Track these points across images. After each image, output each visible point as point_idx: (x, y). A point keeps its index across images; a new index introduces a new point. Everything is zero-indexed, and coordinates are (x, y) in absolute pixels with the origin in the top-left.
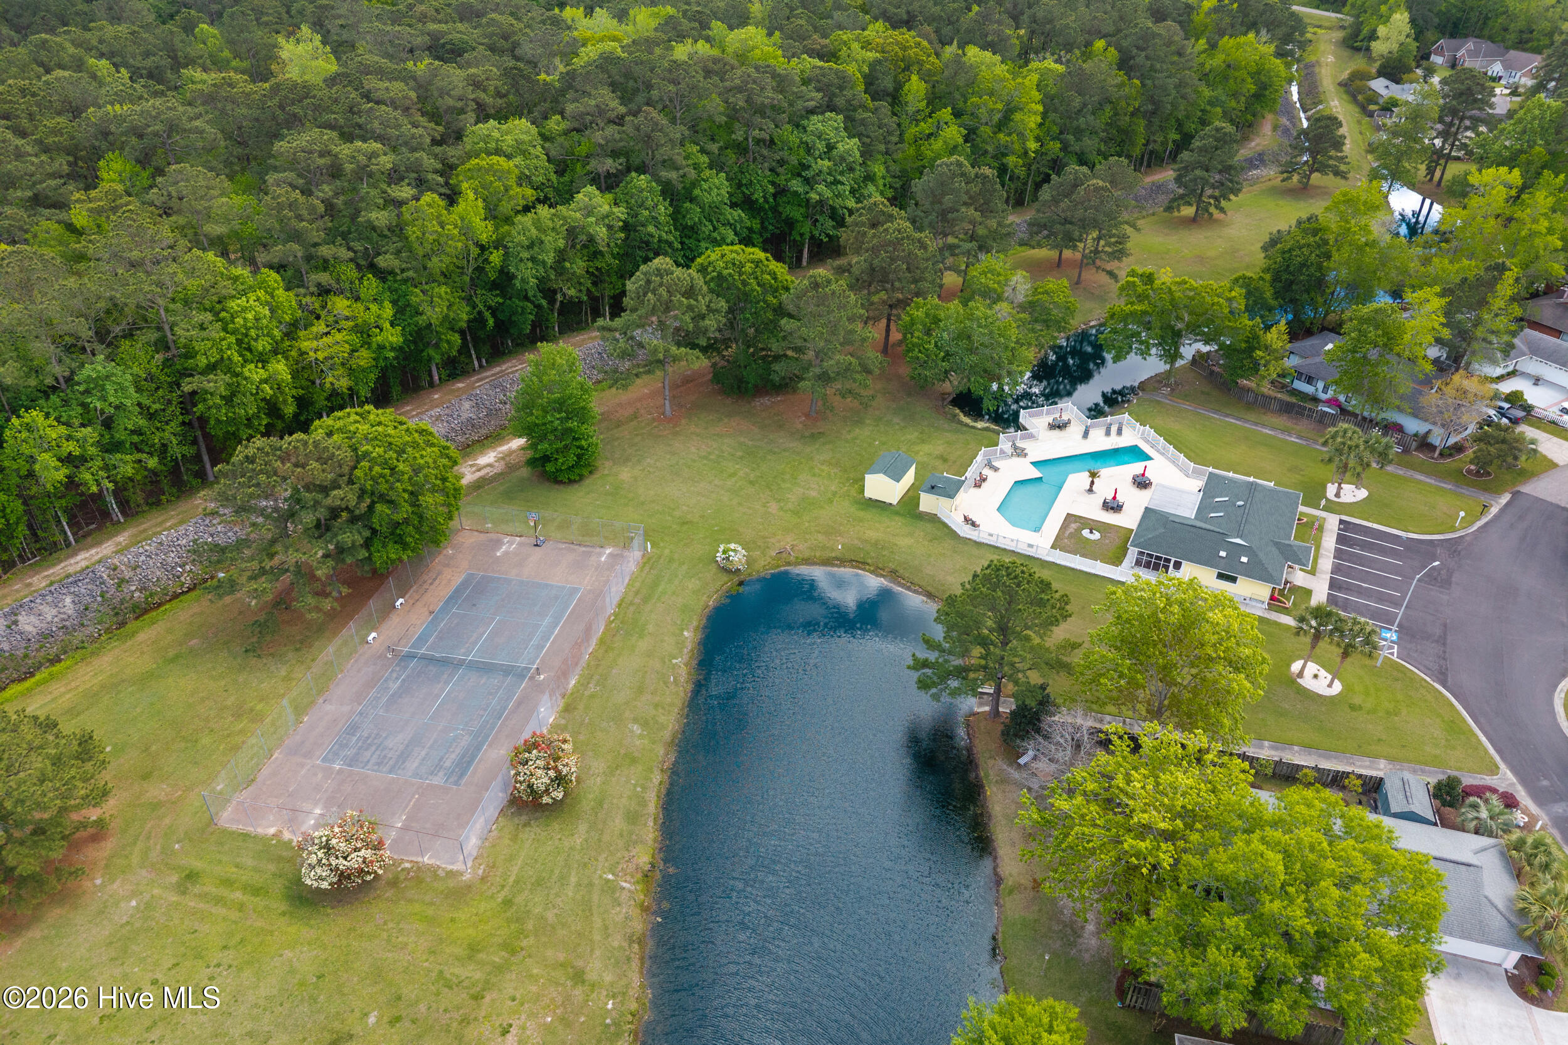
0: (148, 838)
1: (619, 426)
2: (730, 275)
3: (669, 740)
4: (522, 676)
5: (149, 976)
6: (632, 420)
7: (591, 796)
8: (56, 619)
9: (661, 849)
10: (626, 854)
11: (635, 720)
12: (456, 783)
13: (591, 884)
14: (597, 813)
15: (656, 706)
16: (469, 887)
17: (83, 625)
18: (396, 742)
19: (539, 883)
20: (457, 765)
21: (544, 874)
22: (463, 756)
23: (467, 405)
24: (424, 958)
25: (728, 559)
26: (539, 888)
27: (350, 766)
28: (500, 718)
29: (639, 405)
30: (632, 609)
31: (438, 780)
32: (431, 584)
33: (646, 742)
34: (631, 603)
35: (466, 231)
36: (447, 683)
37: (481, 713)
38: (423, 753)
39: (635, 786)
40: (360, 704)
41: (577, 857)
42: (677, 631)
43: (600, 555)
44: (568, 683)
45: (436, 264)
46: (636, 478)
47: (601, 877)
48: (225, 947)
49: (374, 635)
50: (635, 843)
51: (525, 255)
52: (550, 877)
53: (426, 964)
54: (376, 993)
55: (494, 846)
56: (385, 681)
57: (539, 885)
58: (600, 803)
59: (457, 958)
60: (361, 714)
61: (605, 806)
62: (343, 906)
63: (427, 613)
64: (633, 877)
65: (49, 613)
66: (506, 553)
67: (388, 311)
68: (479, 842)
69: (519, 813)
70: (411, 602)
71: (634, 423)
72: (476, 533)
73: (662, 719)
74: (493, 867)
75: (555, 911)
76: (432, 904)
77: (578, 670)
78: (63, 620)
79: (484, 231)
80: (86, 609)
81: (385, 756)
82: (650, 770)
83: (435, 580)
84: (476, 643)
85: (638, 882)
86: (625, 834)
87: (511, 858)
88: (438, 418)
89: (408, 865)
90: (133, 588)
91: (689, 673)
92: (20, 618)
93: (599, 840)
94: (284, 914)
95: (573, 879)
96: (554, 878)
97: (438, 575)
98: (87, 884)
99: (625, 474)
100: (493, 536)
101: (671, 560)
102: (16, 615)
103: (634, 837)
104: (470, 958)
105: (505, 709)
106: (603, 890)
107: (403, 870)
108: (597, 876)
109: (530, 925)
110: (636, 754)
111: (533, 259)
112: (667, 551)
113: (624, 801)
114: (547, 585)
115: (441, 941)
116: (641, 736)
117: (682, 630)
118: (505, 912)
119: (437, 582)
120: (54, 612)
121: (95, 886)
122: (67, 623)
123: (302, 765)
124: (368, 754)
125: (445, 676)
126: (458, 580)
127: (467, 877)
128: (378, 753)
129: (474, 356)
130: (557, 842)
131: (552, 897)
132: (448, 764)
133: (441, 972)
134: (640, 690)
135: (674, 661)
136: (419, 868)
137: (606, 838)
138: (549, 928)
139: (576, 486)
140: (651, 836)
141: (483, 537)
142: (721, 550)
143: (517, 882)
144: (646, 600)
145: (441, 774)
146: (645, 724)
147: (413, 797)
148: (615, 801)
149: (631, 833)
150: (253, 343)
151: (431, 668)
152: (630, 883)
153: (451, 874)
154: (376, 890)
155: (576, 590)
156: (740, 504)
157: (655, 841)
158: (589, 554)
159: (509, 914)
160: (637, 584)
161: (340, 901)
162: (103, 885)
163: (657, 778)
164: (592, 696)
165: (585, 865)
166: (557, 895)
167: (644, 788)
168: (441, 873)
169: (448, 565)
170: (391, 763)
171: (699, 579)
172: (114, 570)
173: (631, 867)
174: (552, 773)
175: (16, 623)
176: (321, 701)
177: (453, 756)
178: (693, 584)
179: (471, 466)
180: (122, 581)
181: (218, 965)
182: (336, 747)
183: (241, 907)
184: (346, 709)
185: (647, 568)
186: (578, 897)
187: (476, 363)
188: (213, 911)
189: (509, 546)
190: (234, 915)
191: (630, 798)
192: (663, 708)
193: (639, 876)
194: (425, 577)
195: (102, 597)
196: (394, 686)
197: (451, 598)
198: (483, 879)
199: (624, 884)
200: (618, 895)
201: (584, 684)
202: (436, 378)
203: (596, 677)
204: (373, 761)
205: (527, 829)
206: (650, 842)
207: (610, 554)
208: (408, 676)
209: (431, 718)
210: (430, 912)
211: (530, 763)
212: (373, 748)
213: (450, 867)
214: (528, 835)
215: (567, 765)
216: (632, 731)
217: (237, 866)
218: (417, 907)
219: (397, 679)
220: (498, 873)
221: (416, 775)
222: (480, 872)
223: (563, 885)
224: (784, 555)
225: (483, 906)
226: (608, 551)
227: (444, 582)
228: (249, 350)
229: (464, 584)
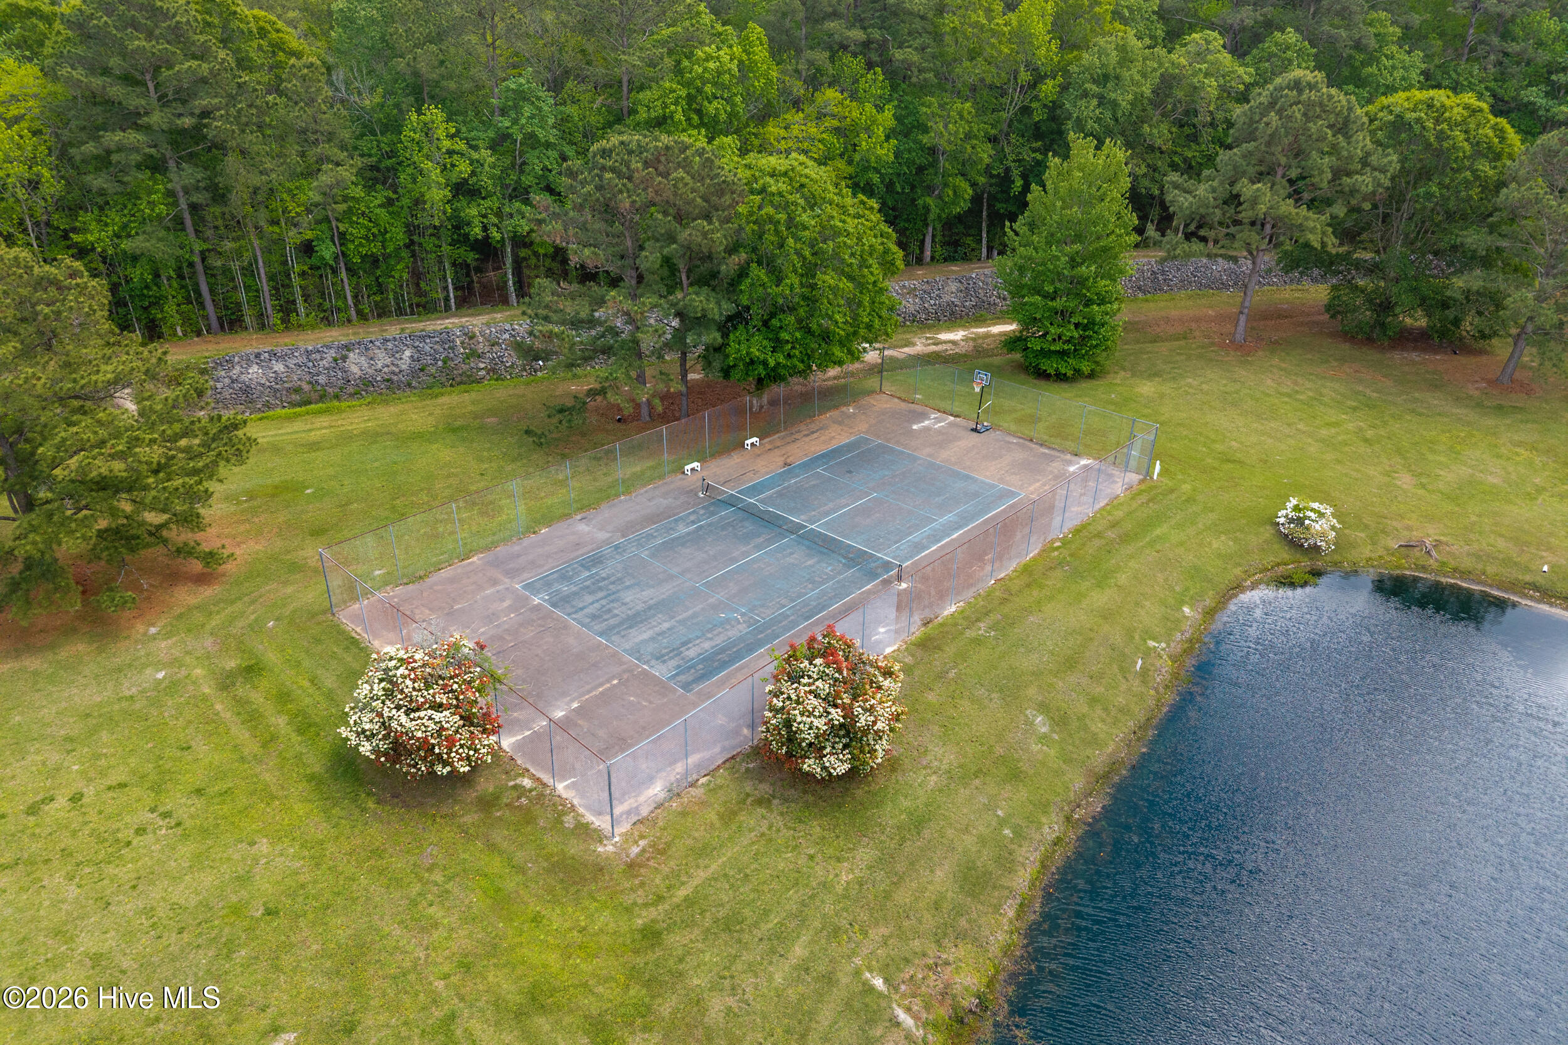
0: (253, 602)
1: (1155, 341)
2: (1418, 120)
3: (1100, 769)
4: (872, 575)
5: (79, 785)
6: (1178, 339)
7: (906, 803)
8: (386, 369)
9: (1013, 976)
10: (932, 949)
11: (1043, 707)
12: (686, 686)
13: (829, 979)
14: (903, 840)
15: (1093, 701)
16: (599, 869)
17: (409, 385)
18: (634, 598)
19: (730, 925)
20: (704, 660)
21: (747, 912)
22: (723, 650)
23: (953, 286)
24: (446, 969)
25: (1300, 521)
26: (724, 936)
27: (554, 605)
28: (809, 618)
29: (1194, 325)
30: (1097, 542)
31: (660, 671)
32: (807, 435)
33: (1052, 752)
34: (1099, 535)
35: (1021, 38)
36: (758, 548)
37: (784, 601)
38: (666, 625)
39: (1002, 823)
40: (623, 536)
41: (829, 909)
42: (1171, 601)
43: (1070, 463)
44: (944, 609)
45: (969, 72)
46: (1162, 396)
47: (857, 973)
48: (199, 792)
49: (696, 465)
50: (961, 936)
51: (1094, 88)
52: (756, 925)
53: (440, 985)
54: (323, 994)
55: (684, 814)
56: (676, 520)
57: (728, 929)
58: (918, 823)
59: (498, 1003)
60: (617, 547)
61: (926, 833)
62: (394, 806)
63: (781, 463)
64: (927, 1007)
65: (382, 359)
66: (927, 429)
67: (887, 118)
68: (662, 795)
69: (760, 775)
70: (768, 447)
71: (1182, 343)
72: (896, 400)
73: (1098, 727)
74: (662, 852)
75: (731, 1002)
76: (522, 870)
77: (969, 594)
78: (393, 373)
79: (1046, 51)
80: (422, 370)
81: (609, 611)
82: (1044, 807)
83: (813, 433)
84: (827, 514)
85: (935, 1026)
86: (946, 906)
87: (703, 851)
88: (912, 291)
89: (527, 783)
90: (482, 365)
91: (1175, 675)
92: (351, 355)
93: (887, 895)
94: (311, 778)
95: (799, 951)
96: (766, 927)
97: (821, 429)
98: (140, 627)
99: (1146, 388)
100: (918, 408)
101: (1190, 500)
102: (349, 350)
103: (963, 922)
104: (520, 1015)
105: (823, 608)
106: (848, 1005)
107: (515, 787)
108: (849, 968)
109: (666, 1007)
110: (1024, 766)
111: (1102, 100)
112: (1186, 487)
113: (969, 840)
114: (968, 477)
115: (493, 949)
116: (1043, 739)
117: (1182, 603)
118: (636, 952)
119: (815, 436)
120: (388, 361)
121: (145, 634)
122: (395, 378)
123: (494, 582)
124: (589, 599)
125: (761, 540)
126: (844, 439)
127: (607, 849)
128: (604, 602)
129: (984, 242)
130: (802, 861)
131: (739, 966)
132: (691, 653)
133: (452, 1017)
134: (1070, 663)
135: (1152, 643)
136: (542, 796)
137: (903, 896)
138: (699, 1033)
139: (1065, 386)
140: (1001, 937)
141: (903, 405)
142: (1290, 505)
143: (689, 902)
144: (1125, 539)
145: (673, 663)
146: (1060, 721)
147: (608, 681)
148: (950, 832)
149: (959, 911)
150: (706, 103)
151: (747, 524)
152: (916, 1018)
153: (584, 831)
154: (455, 802)
155: (1012, 494)
156: (1339, 462)
157: (1006, 951)
158: (1052, 459)
159: (640, 961)
160: (1119, 514)
161: (395, 796)
162: (154, 638)
163: (1051, 827)
164: (978, 642)
165: (836, 931)
166: (751, 968)
167: (1018, 833)
168: (569, 821)
169: (840, 423)
170: (612, 622)
171: (1236, 540)
172: (471, 338)
173: (934, 983)
174: (836, 715)
175: (344, 358)
176: (579, 517)
177: (707, 645)
178: (1219, 543)
179: (927, 338)
180: (475, 354)
181: (166, 815)
182: (555, 576)
183: (270, 741)
184: (602, 536)
185: (1144, 498)
186: (792, 994)
187: (984, 251)
188: (234, 730)
189: (934, 422)
190: (252, 747)
191: (982, 841)
192: (1106, 709)
193: (942, 1013)
194: (802, 427)
195: (445, 362)
196: (683, 530)
197: (823, 456)
198: (632, 866)
199: (902, 1016)
200: (878, 1032)
201: (971, 617)
202: (928, 253)
203: (994, 617)
204: (589, 610)
205: (761, 811)
206: (995, 950)
207: (1085, 466)
208: (709, 525)
209: (708, 585)
210: (510, 884)
211: (805, 680)
212: (601, 594)
213: (590, 817)
214: (755, 821)
215: (871, 710)
216: (1030, 723)
217: (312, 681)
218: (496, 865)
219: (693, 522)
220: (666, 870)
221: (636, 652)
222: (635, 850)
223: (773, 951)
224: (1416, 552)
225: (604, 919)
226: (1084, 462)
227: (823, 438)
228: (699, 112)
229: (849, 447)
